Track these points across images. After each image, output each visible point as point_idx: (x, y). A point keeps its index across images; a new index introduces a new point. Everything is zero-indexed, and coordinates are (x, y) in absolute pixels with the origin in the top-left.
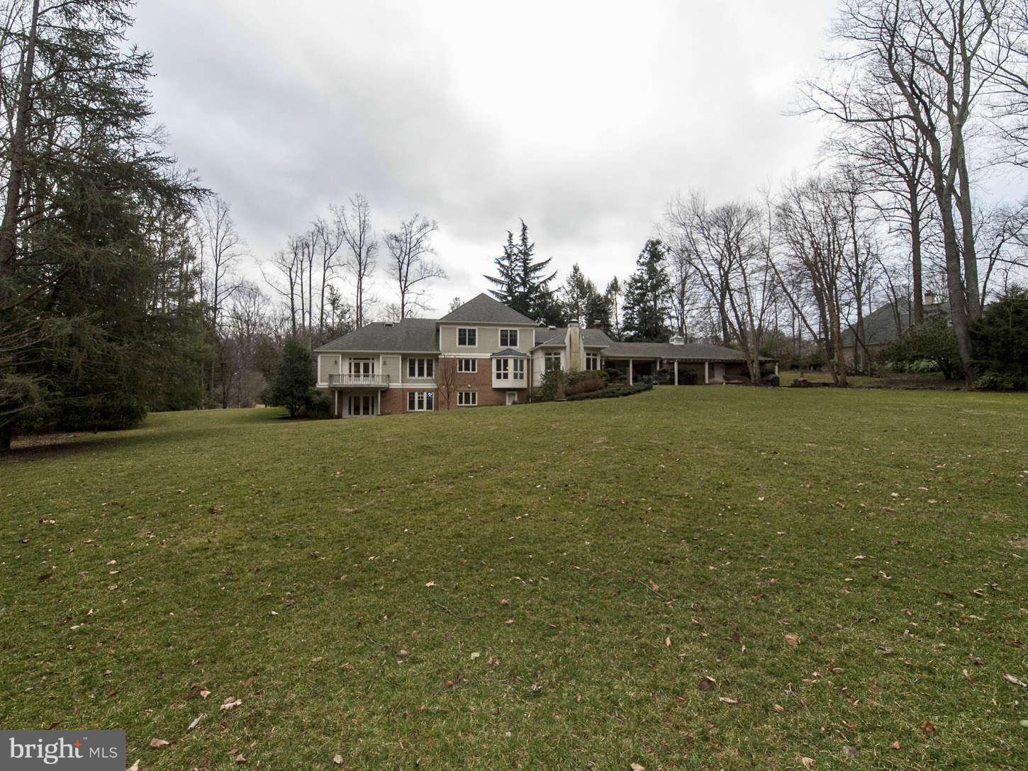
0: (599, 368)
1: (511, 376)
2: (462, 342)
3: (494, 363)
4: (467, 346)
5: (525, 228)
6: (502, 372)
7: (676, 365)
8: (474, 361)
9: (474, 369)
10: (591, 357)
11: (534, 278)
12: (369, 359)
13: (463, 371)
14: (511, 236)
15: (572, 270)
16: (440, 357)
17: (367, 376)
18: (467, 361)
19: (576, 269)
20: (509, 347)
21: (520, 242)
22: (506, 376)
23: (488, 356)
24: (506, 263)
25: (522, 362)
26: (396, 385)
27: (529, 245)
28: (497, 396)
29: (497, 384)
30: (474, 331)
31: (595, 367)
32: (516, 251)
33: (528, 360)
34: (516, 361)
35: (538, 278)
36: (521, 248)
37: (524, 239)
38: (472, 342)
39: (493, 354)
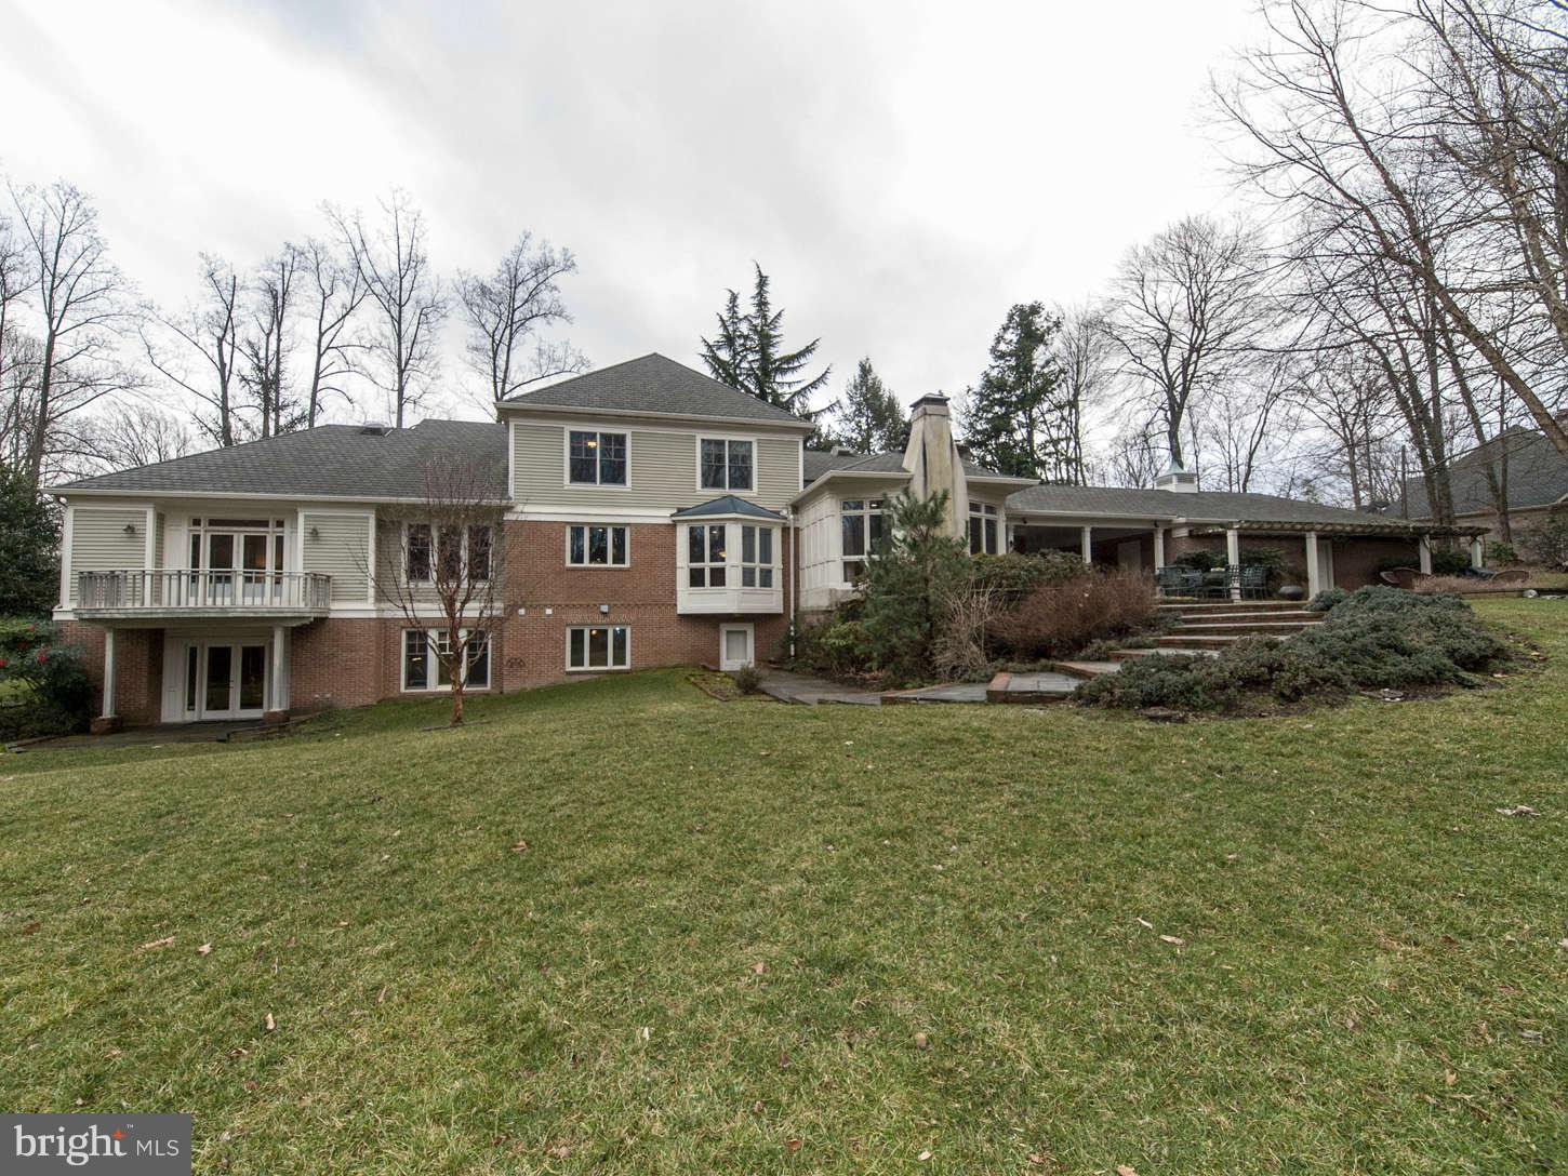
0: (1002, 550)
1: (734, 576)
2: (581, 472)
3: (682, 537)
4: (598, 487)
5: (762, 282)
6: (707, 565)
7: (1232, 538)
8: (619, 532)
9: (619, 558)
10: (983, 515)
11: (781, 384)
12: (265, 524)
13: (586, 564)
14: (734, 298)
15: (857, 371)
16: (509, 517)
17: (260, 580)
18: (598, 534)
19: (865, 371)
20: (727, 491)
21: (753, 311)
22: (718, 578)
23: (662, 516)
24: (724, 355)
25: (766, 535)
26: (357, 607)
27: (771, 315)
28: (690, 638)
29: (690, 600)
30: (621, 440)
31: (992, 548)
32: (744, 328)
33: (785, 530)
34: (748, 534)
35: (789, 384)
36: (755, 322)
37: (762, 304)
38: (615, 474)
39: (680, 511)
